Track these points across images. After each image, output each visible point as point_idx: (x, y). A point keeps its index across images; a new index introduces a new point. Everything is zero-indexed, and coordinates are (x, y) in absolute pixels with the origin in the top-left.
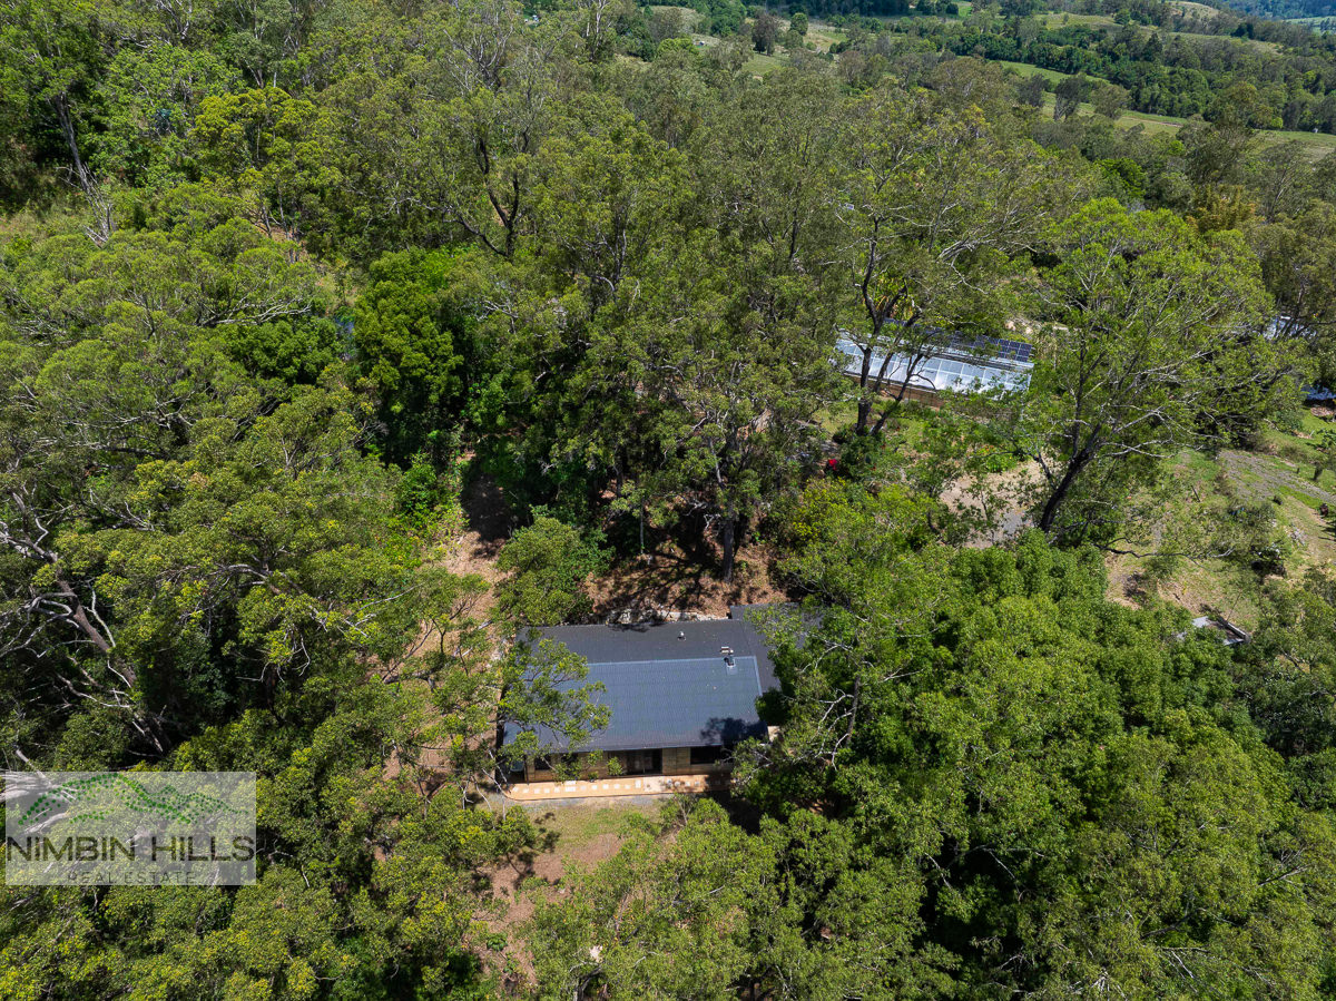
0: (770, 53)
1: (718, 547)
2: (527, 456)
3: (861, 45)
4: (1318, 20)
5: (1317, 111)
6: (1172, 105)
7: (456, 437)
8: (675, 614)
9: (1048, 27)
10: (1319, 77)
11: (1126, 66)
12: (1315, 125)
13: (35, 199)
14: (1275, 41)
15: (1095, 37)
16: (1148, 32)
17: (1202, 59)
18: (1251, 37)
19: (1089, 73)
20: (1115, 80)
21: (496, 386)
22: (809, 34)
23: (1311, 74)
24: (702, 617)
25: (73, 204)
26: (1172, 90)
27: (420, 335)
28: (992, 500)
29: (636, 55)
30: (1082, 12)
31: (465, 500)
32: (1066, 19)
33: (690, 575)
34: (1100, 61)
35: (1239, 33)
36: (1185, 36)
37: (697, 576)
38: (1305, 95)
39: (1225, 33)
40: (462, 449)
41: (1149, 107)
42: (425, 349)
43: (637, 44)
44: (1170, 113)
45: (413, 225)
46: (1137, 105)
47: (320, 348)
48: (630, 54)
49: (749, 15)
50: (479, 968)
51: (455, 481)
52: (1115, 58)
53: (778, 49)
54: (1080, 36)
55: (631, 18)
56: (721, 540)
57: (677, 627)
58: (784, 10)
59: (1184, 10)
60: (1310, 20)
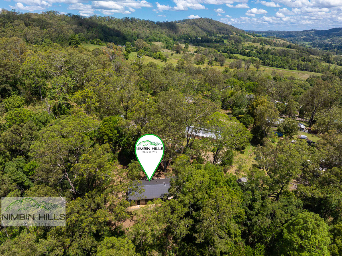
0: (180, 53)
1: (164, 166)
2: (131, 151)
3: (201, 52)
4: (307, 43)
5: (305, 66)
6: (272, 64)
7: (117, 148)
8: (156, 178)
9: (245, 46)
10: (305, 58)
11: (262, 55)
12: (304, 69)
13: (32, 103)
14: (296, 49)
15: (255, 48)
16: (267, 47)
17: (279, 54)
18: (291, 48)
19: (254, 57)
20: (260, 58)
21: (125, 140)
22: (189, 48)
23: (303, 57)
24: (160, 178)
25: (40, 104)
26: (273, 61)
27: (112, 131)
28: (207, 157)
29: (148, 56)
30: (253, 42)
31: (119, 159)
32: (249, 44)
33: (159, 171)
34: (256, 54)
35: (288, 47)
36: (276, 48)
37: (160, 171)
38: (301, 62)
39: (285, 47)
40: (118, 150)
41: (267, 65)
42: (113, 133)
43: (149, 53)
44: (272, 66)
45: (110, 111)
46: (265, 64)
47: (94, 133)
48: (147, 55)
49: (175, 44)
50: (125, 233)
51: (117, 156)
52: (260, 53)
53: (182, 52)
54: (252, 48)
55: (147, 47)
56: (164, 165)
57: (156, 180)
58: (183, 42)
59: (277, 41)
60: (305, 43)
